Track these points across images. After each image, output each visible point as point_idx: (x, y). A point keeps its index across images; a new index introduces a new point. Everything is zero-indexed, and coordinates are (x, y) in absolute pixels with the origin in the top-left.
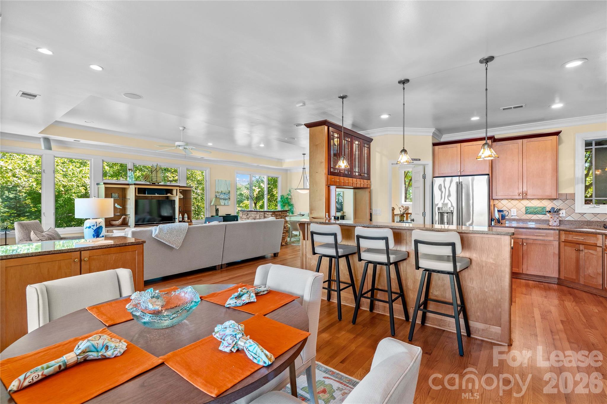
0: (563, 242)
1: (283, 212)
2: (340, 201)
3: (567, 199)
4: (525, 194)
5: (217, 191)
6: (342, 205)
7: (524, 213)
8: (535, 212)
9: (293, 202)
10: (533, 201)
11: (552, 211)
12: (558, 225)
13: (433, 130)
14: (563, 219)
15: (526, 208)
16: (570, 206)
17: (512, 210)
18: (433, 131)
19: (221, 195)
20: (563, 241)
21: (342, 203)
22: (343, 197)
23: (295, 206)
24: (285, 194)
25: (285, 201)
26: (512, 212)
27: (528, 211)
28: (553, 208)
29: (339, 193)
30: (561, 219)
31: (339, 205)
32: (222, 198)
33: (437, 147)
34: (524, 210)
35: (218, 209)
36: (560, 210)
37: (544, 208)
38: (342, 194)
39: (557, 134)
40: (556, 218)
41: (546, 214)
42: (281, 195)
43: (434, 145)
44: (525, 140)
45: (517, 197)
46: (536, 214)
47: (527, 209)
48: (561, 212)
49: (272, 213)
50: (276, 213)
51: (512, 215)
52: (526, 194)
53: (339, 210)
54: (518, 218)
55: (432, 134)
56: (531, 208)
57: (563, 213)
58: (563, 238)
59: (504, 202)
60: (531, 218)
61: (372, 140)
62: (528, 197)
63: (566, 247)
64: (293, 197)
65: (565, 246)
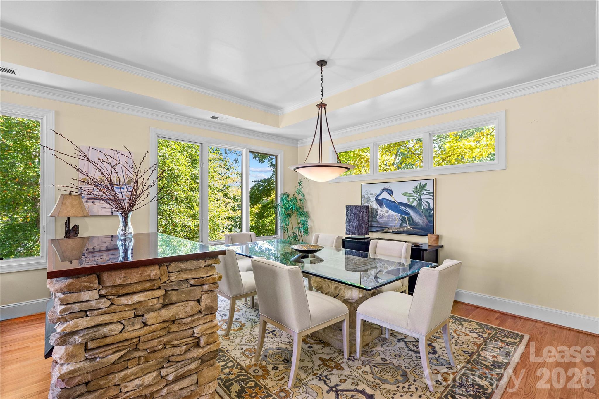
2: (425, 205)
6: (432, 216)
9: (309, 207)
21: (430, 210)
22: (434, 195)
23: (312, 215)
24: (291, 191)
25: (289, 205)
29: (423, 183)
31: (420, 215)
38: (430, 187)
42: (283, 192)
53: (422, 228)
64: (307, 197)
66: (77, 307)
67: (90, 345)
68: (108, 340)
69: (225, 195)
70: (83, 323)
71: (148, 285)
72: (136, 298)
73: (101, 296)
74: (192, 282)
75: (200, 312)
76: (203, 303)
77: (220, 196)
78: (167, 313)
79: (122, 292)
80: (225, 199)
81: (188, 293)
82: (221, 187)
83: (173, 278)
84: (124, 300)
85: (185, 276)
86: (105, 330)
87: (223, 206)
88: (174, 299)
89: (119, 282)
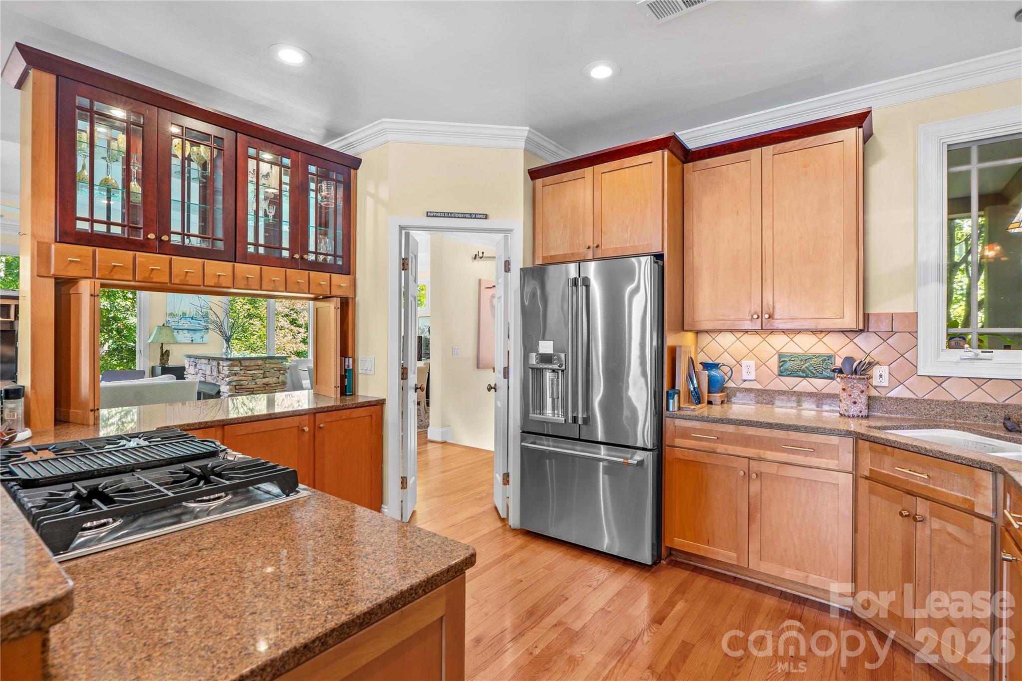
0: (867, 478)
1: (272, 361)
3: (893, 332)
4: (767, 316)
5: (169, 312)
7: (776, 372)
8: (803, 372)
10: (799, 338)
11: (846, 369)
12: (865, 413)
13: (524, 131)
14: (883, 393)
15: (780, 356)
16: (902, 352)
17: (744, 362)
18: (526, 134)
19: (183, 321)
20: (867, 474)
26: (744, 370)
27: (787, 365)
28: (849, 360)
30: (874, 393)
32: (186, 326)
33: (539, 182)
34: (774, 363)
35: (168, 352)
36: (871, 365)
37: (830, 357)
39: (859, 120)
40: (856, 392)
41: (833, 379)
43: (534, 174)
44: (769, 150)
45: (748, 325)
46: (807, 376)
47: (782, 359)
48: (876, 371)
49: (229, 363)
50: (247, 363)
51: (744, 378)
52: (771, 317)
54: (760, 387)
55: (522, 145)
56: (793, 357)
57: (880, 376)
58: (867, 464)
59: (726, 339)
60: (794, 390)
61: (359, 161)
62: (778, 324)
63: (874, 498)
65: (871, 491)
66: (233, 372)
67: (237, 387)
68: (243, 387)
69: (293, 322)
70: (236, 378)
71: (257, 367)
72: (254, 372)
73: (241, 370)
74: (275, 369)
75: (278, 383)
76: (280, 379)
77: (284, 322)
78: (265, 380)
79: (248, 369)
80: (293, 327)
81: (274, 373)
82: (287, 311)
83: (267, 366)
84: (249, 372)
85: (273, 366)
86: (242, 382)
87: (290, 337)
88: (268, 375)
89: (247, 365)
